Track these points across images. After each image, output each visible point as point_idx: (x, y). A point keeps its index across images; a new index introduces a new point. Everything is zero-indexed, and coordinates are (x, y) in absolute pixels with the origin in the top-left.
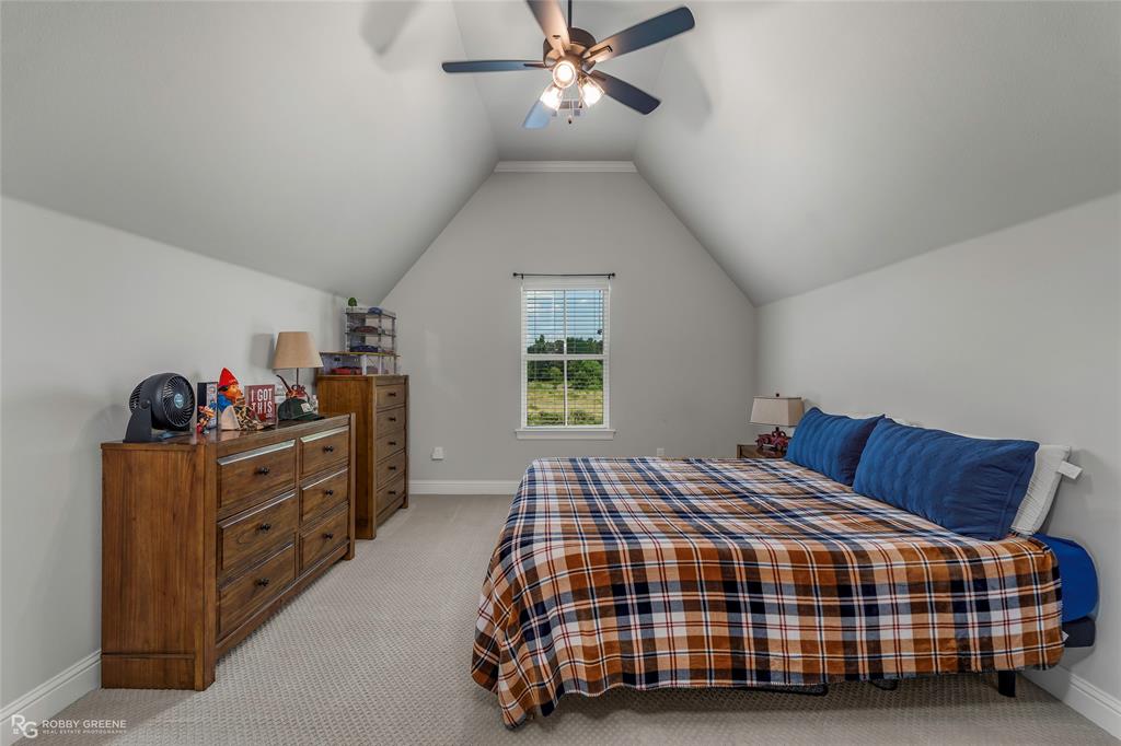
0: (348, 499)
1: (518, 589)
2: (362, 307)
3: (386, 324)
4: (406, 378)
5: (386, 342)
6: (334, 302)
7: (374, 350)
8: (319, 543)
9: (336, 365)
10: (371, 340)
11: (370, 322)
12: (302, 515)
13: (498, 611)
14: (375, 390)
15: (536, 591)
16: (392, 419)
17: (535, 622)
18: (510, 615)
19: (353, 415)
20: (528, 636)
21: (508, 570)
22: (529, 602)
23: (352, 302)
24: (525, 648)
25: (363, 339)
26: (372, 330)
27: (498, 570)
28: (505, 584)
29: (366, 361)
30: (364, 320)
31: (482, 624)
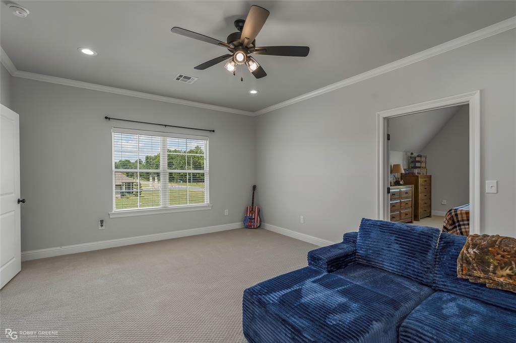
0: (412, 207)
1: (453, 217)
2: (415, 155)
3: (423, 159)
4: (430, 176)
5: (423, 165)
6: (406, 154)
7: (420, 167)
8: (404, 215)
9: (407, 172)
10: (418, 165)
11: (418, 159)
12: (401, 207)
13: (448, 222)
14: (420, 179)
15: (457, 218)
16: (425, 188)
17: (457, 224)
18: (450, 222)
19: (413, 186)
20: (455, 227)
21: (451, 214)
22: (456, 220)
23: (412, 154)
24: (455, 230)
25: (415, 164)
26: (418, 162)
27: (449, 213)
28: (450, 216)
29: (416, 171)
30: (415, 159)
31: (445, 224)
